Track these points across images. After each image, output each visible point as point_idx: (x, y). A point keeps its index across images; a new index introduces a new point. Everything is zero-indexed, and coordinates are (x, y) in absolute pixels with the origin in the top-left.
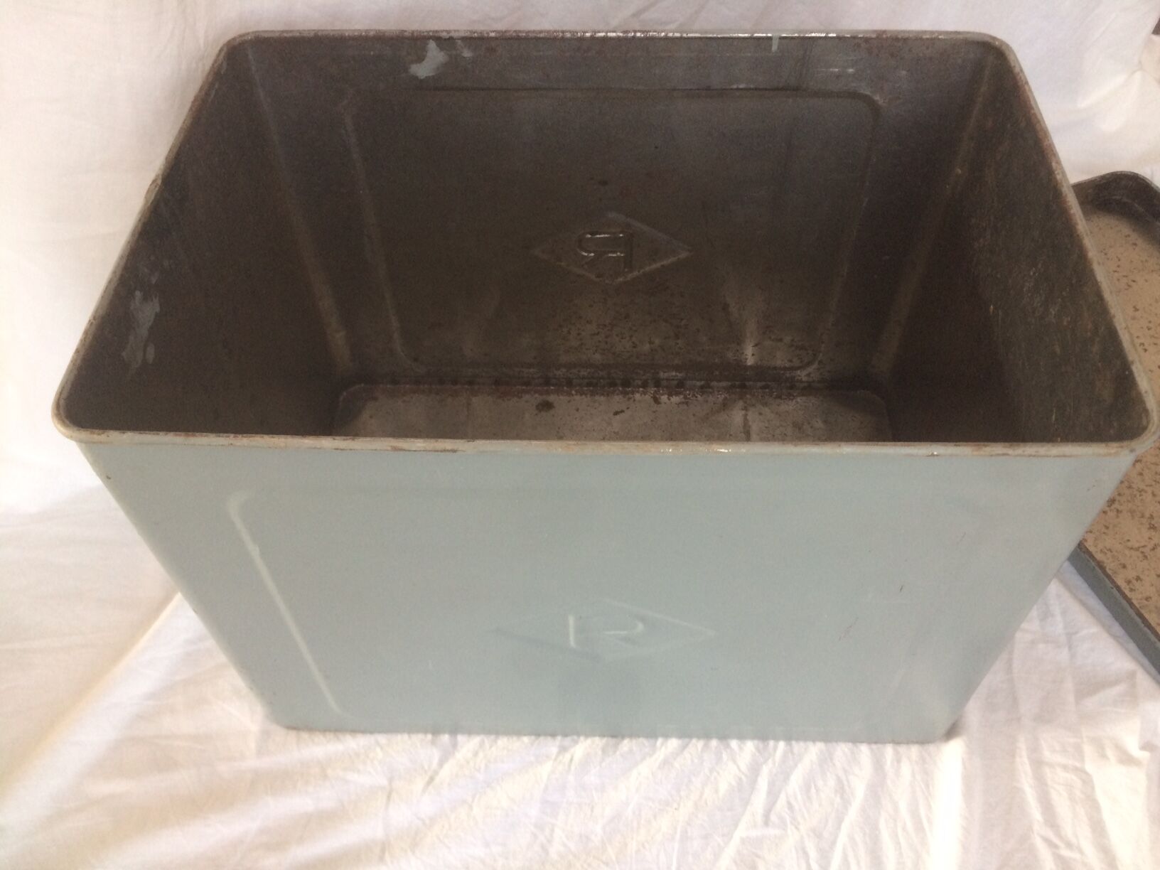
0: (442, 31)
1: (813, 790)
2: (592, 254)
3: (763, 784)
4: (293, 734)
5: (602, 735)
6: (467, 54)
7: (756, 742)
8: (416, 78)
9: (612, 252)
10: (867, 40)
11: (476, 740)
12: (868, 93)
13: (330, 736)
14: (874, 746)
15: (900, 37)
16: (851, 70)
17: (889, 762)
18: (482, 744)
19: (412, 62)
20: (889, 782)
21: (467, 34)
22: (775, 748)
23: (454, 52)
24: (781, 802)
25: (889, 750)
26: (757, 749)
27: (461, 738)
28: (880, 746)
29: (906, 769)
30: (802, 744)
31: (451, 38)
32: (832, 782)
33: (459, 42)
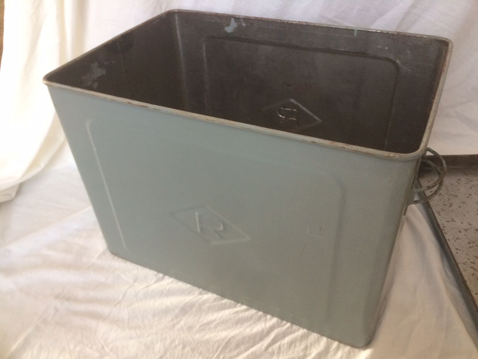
0: (237, 15)
1: (293, 346)
2: (284, 117)
3: (272, 335)
4: (112, 256)
5: (218, 294)
6: (244, 25)
7: (278, 319)
8: (226, 32)
9: (291, 117)
10: (393, 35)
11: (172, 279)
12: (393, 59)
13: (124, 260)
14: (329, 340)
15: (407, 35)
16: (386, 48)
17: (333, 348)
18: (172, 282)
19: (226, 26)
20: (329, 356)
21: (244, 17)
22: (285, 325)
23: (240, 23)
24: (277, 345)
25: (336, 344)
26: (277, 322)
27: (167, 277)
28: (332, 341)
29: (339, 354)
30: (297, 327)
31: (239, 18)
32: (303, 346)
33: (242, 20)
